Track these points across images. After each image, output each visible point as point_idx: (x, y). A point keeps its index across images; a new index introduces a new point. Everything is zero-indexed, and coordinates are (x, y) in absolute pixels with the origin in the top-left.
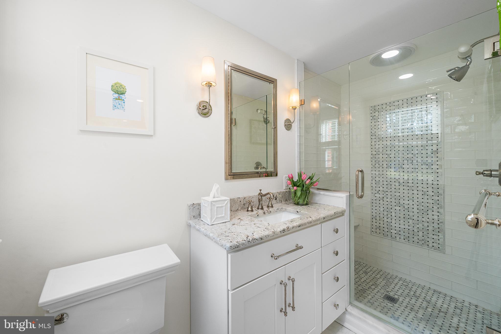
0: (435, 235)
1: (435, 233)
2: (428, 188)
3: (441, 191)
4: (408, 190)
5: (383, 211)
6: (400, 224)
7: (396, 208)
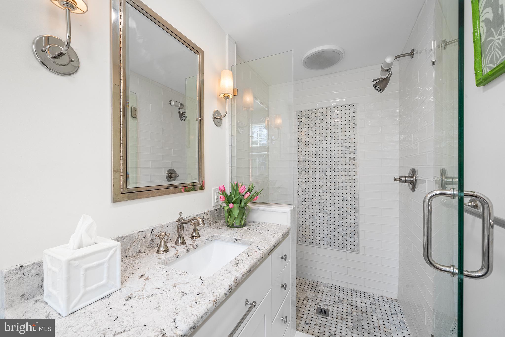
0: (352, 237)
1: (352, 236)
2: (346, 193)
3: (356, 197)
4: (331, 196)
5: (309, 219)
6: (323, 231)
7: (320, 214)
